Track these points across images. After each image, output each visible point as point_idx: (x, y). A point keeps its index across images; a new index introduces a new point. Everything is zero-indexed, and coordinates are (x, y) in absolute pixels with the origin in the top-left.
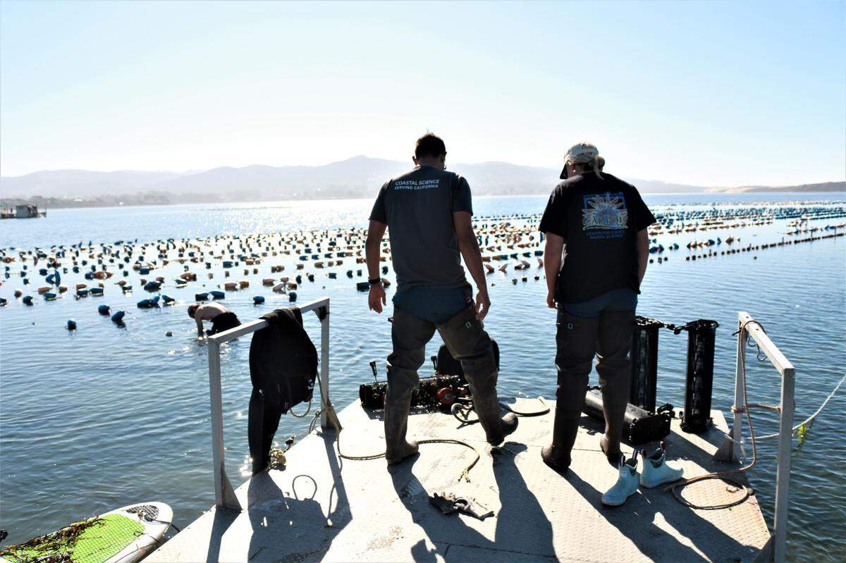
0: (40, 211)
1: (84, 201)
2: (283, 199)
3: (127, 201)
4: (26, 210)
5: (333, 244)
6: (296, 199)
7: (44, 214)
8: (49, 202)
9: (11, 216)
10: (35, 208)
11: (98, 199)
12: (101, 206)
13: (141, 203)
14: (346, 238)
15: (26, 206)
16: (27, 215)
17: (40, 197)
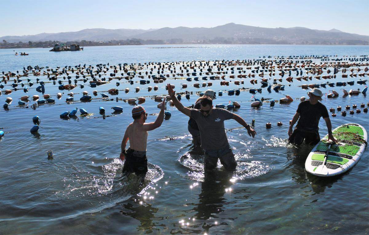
0: (80, 47)
1: (103, 43)
2: (194, 43)
3: (122, 43)
4: (74, 46)
5: (209, 70)
6: (199, 43)
7: (82, 49)
8: (88, 43)
9: (68, 50)
10: (78, 46)
11: (110, 42)
12: (111, 45)
13: (128, 44)
14: (218, 66)
15: (75, 45)
16: (75, 49)
17: (85, 41)
